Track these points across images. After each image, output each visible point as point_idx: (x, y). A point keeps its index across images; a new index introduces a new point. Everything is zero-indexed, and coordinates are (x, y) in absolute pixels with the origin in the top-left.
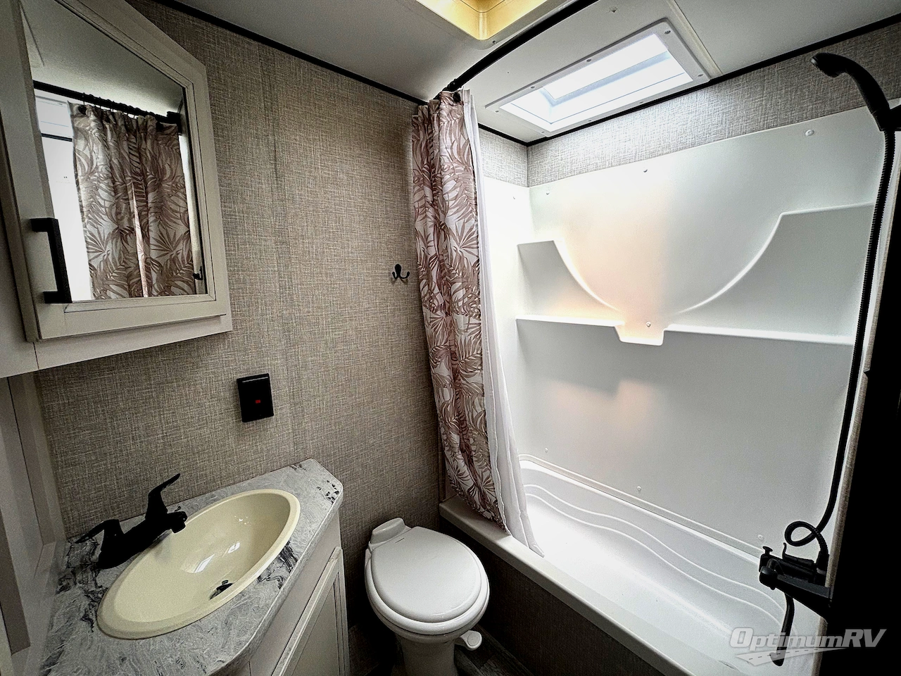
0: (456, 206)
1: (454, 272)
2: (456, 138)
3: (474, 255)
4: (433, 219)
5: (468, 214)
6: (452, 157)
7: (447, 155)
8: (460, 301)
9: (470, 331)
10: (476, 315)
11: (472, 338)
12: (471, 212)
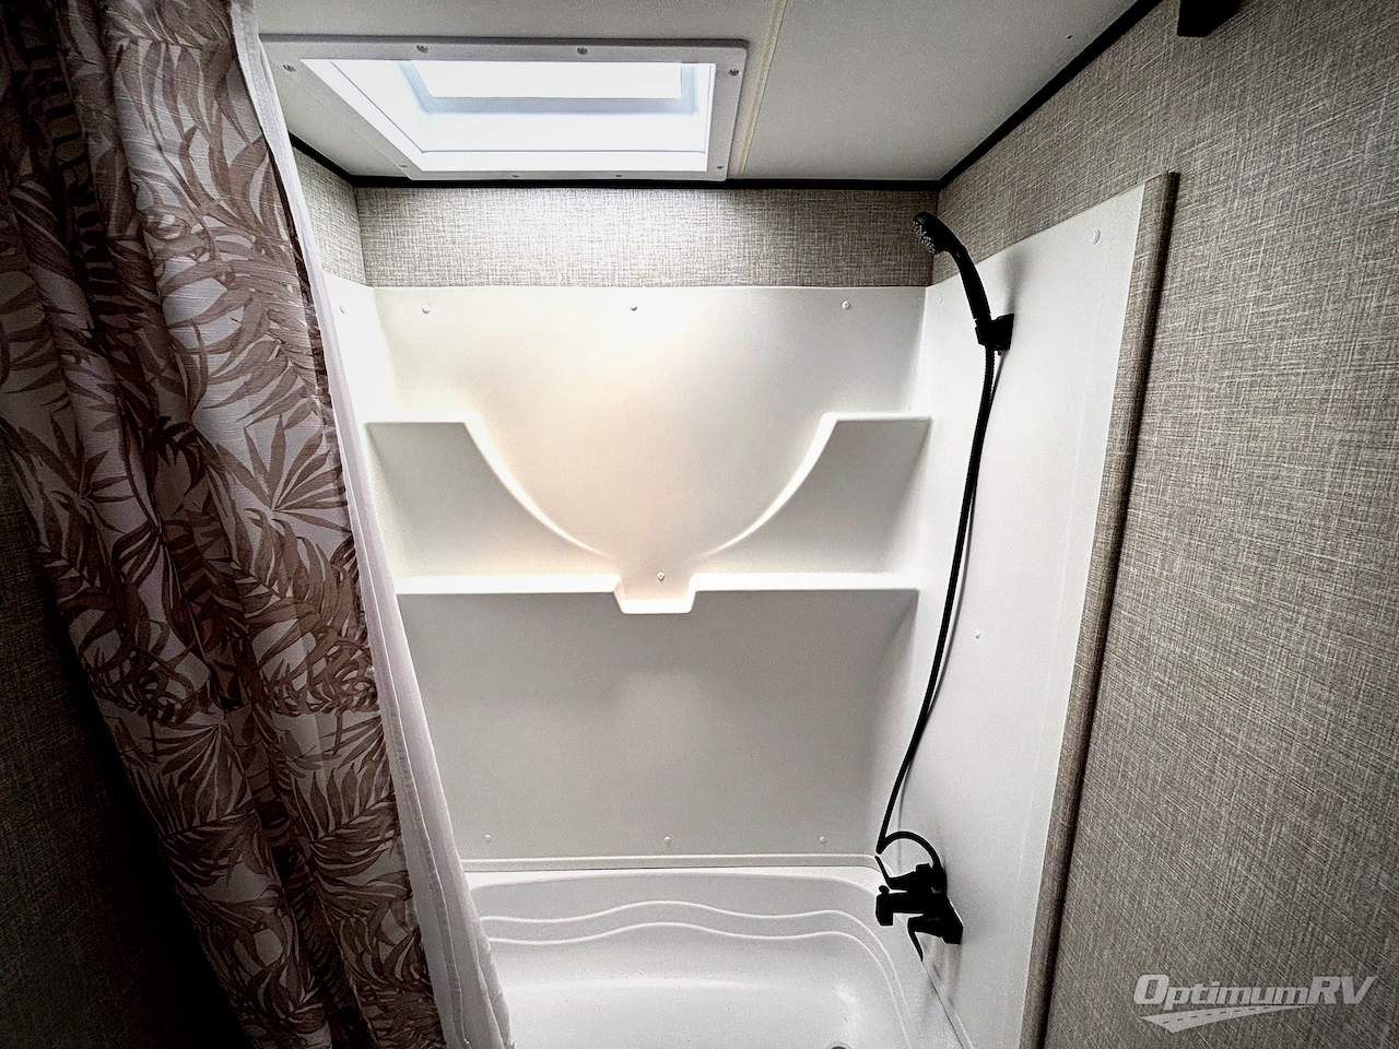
0: (240, 371)
1: (262, 590)
2: (198, 119)
3: (334, 527)
4: (110, 399)
5: (294, 398)
6: (189, 187)
7: (169, 175)
8: (296, 674)
9: (345, 751)
10: (362, 700)
11: (357, 769)
12: (303, 393)
